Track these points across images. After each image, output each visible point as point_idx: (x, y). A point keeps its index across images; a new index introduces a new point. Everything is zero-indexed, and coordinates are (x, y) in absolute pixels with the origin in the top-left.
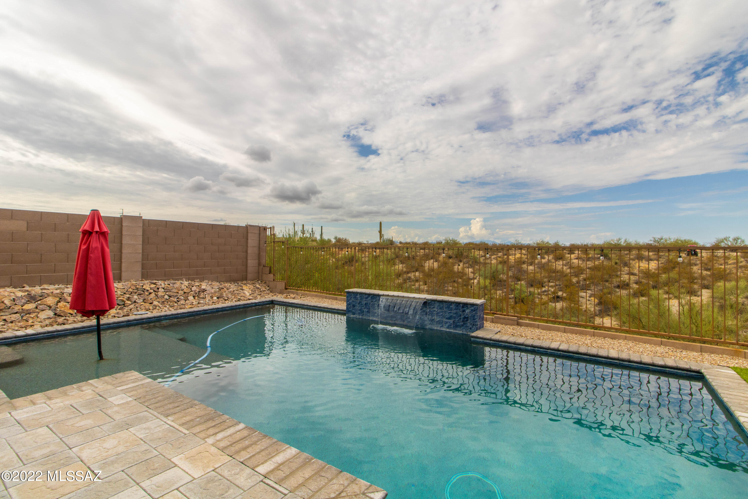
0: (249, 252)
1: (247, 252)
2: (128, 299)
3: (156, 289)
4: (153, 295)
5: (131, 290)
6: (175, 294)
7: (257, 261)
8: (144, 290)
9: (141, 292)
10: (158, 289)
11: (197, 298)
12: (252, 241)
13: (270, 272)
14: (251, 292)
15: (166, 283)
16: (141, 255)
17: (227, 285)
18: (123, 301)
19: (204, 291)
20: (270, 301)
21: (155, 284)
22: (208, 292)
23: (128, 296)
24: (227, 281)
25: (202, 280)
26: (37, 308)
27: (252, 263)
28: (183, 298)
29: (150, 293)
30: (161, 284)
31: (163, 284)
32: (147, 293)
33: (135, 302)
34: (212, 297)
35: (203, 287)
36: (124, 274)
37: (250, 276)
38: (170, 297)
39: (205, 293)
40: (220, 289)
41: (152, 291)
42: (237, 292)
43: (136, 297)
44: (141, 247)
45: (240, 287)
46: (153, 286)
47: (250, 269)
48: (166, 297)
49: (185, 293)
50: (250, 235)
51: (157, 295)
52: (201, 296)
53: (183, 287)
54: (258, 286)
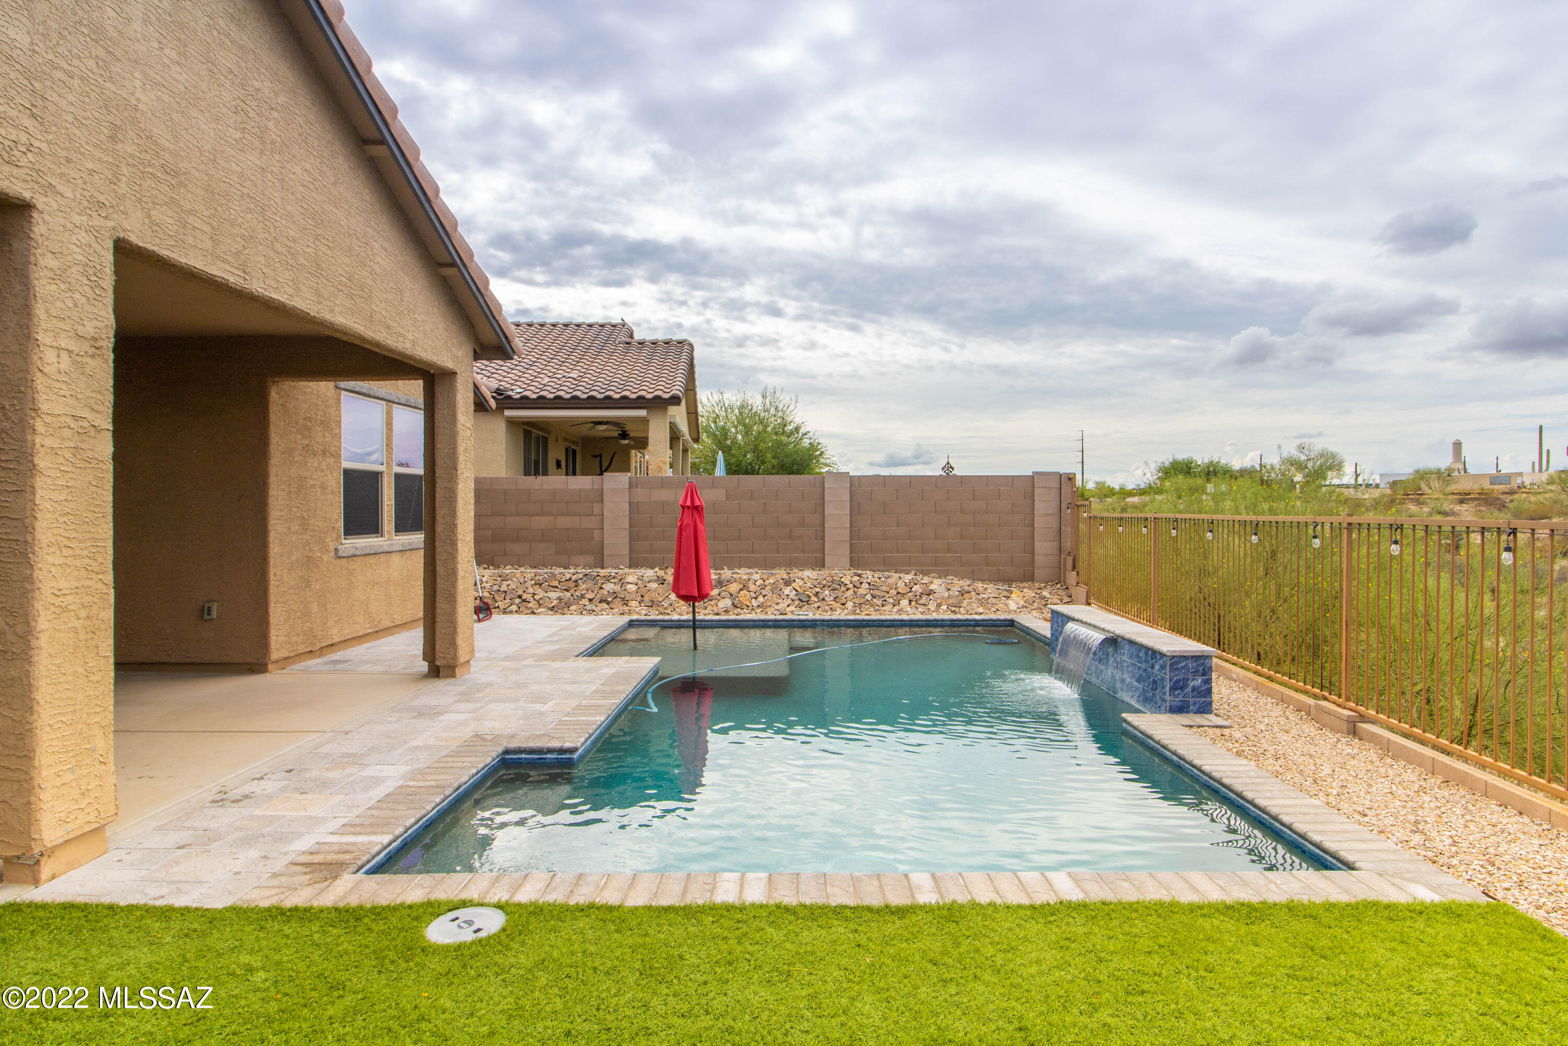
0: (1036, 526)
1: (1032, 525)
2: (817, 594)
3: (857, 584)
4: (851, 592)
5: (824, 582)
6: (882, 594)
7: (1055, 544)
8: (841, 584)
9: (836, 585)
10: (861, 583)
11: (913, 603)
12: (1044, 506)
13: (1074, 568)
14: (1022, 603)
15: (876, 575)
16: (848, 531)
17: (979, 585)
18: (809, 597)
19: (930, 593)
20: (1006, 620)
21: (859, 576)
22: (936, 595)
23: (817, 590)
24: (990, 581)
25: (942, 574)
26: (719, 595)
27: (1044, 548)
28: (891, 601)
29: (848, 589)
30: (869, 575)
31: (870, 577)
32: (843, 589)
33: (823, 599)
34: (939, 605)
35: (932, 587)
36: (827, 559)
37: (1039, 573)
38: (874, 597)
39: (931, 597)
40: (962, 593)
41: (851, 586)
42: (994, 601)
43: (827, 592)
44: (848, 518)
45: (1005, 593)
46: (856, 578)
47: (1040, 560)
48: (869, 597)
49: (898, 593)
50: (1037, 491)
51: (855, 593)
52: (921, 602)
53: (901, 584)
54: (1045, 593)
